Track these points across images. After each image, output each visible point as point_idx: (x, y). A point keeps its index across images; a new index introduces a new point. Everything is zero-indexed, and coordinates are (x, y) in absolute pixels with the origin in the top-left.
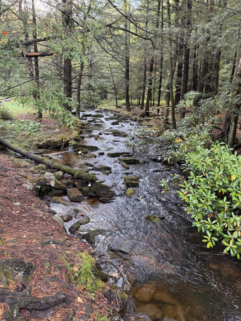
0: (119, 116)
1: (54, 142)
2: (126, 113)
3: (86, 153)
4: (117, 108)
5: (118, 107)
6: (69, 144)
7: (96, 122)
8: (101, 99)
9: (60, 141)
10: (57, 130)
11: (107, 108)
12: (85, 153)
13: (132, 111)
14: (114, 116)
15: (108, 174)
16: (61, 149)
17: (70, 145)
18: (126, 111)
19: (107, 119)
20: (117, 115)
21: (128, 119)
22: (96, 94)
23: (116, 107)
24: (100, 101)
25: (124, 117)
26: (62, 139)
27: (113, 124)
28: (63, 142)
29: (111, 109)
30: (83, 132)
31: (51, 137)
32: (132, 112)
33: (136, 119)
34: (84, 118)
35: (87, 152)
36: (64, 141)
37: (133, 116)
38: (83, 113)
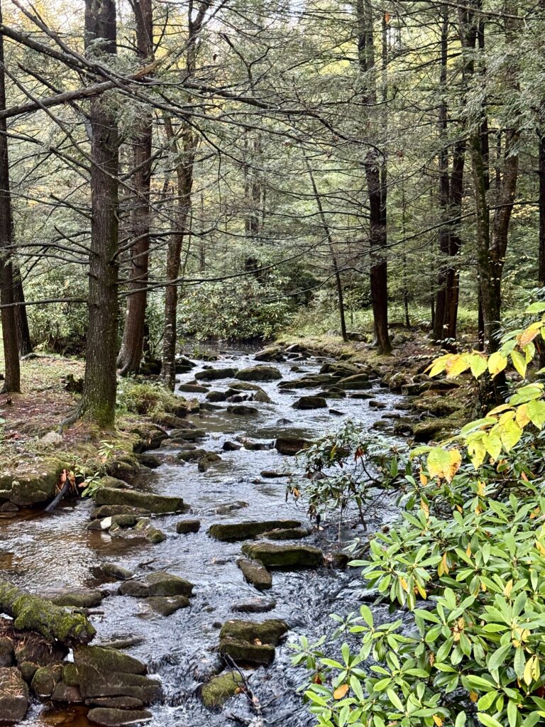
0: (342, 373)
1: (23, 483)
2: (373, 358)
3: (132, 523)
4: (345, 340)
5: (348, 337)
6: (83, 489)
7: (239, 400)
8: (289, 310)
9: (46, 479)
10: (52, 437)
11: (306, 342)
12: (123, 526)
13: (395, 352)
14: (322, 372)
15: (169, 612)
16: (47, 509)
17: (84, 494)
18: (373, 353)
19: (286, 388)
20: (332, 371)
21: (370, 386)
22: (270, 289)
23: (341, 339)
24: (286, 315)
25: (359, 378)
26: (60, 473)
27: (303, 404)
28: (60, 482)
29: (320, 345)
30: (164, 442)
31: (17, 465)
32: (396, 356)
33: (404, 382)
34: (200, 383)
35: (136, 522)
36: (64, 477)
37: (393, 373)
38: (209, 364)
